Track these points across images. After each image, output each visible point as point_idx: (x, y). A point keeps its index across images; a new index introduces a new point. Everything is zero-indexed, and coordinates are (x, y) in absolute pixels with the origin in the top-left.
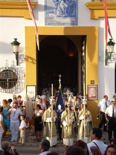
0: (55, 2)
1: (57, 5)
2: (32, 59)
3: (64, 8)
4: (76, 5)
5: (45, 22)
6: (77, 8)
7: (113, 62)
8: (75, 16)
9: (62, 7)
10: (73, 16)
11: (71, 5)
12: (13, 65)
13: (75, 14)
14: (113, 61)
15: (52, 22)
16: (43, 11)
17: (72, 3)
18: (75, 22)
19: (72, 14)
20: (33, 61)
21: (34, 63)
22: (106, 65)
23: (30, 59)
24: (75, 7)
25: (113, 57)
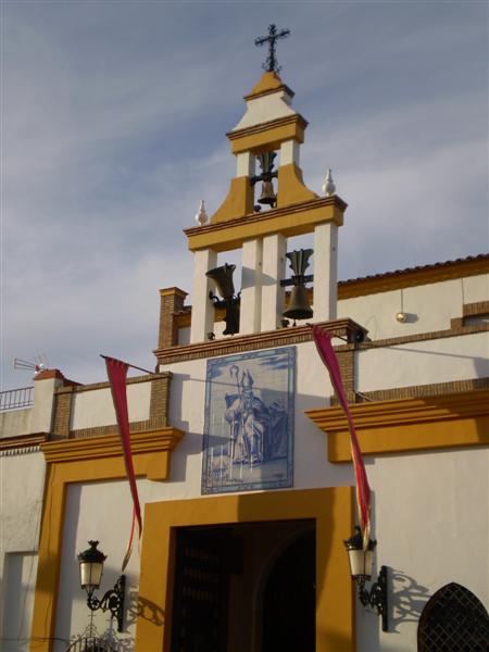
0: (230, 422)
1: (237, 428)
2: (153, 607)
3: (255, 436)
4: (290, 421)
5: (203, 486)
6: (290, 433)
7: (408, 616)
8: (286, 457)
9: (251, 433)
10: (280, 458)
11: (274, 423)
13: (287, 450)
14: (409, 612)
15: (220, 483)
16: (198, 453)
17: (278, 418)
18: (285, 478)
19: (277, 451)
20: (155, 617)
21: (158, 623)
22: (386, 629)
23: (150, 608)
24: (287, 430)
25: (410, 599)
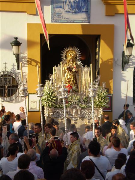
3: (74, 2)
8: (87, 12)
12: (14, 68)
13: (88, 9)
14: (131, 65)
18: (87, 19)
19: (83, 9)
22: (123, 70)
25: (132, 61)
